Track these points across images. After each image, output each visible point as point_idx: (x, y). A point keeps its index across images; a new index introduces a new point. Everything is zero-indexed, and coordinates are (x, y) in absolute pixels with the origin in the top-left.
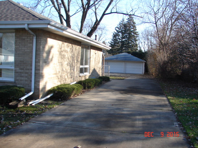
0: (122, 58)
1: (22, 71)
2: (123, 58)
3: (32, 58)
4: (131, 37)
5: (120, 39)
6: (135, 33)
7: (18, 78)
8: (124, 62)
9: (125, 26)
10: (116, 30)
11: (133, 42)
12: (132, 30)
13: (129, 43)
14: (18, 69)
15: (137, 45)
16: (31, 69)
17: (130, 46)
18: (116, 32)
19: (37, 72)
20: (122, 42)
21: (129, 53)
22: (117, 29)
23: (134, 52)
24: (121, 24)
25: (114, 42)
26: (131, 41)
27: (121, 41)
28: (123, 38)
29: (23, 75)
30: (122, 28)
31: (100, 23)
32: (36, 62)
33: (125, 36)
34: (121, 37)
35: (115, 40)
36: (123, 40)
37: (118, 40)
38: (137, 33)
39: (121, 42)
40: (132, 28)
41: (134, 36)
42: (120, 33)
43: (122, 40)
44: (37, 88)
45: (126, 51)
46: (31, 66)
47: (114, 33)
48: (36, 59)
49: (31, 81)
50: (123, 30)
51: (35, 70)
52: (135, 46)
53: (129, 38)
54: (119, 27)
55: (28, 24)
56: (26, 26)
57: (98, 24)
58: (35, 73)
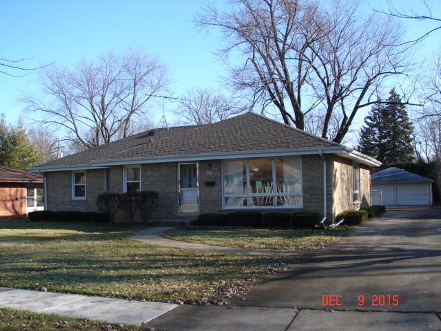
0: (388, 177)
1: (312, 197)
2: (391, 177)
3: (323, 183)
4: (398, 134)
5: (376, 141)
6: (407, 126)
7: (307, 205)
8: (393, 184)
9: (385, 113)
10: (366, 122)
11: (404, 144)
12: (400, 120)
13: (395, 147)
14: (307, 195)
15: (411, 149)
16: (323, 195)
17: (398, 151)
18: (367, 127)
19: (329, 196)
20: (380, 145)
21: (399, 166)
22: (368, 121)
23: (408, 164)
24: (376, 110)
25: (365, 146)
26: (400, 142)
27: (377, 143)
28: (381, 138)
29: (313, 201)
30: (379, 117)
31: (352, 122)
32: (327, 187)
33: (385, 133)
34: (378, 137)
35: (366, 142)
36: (383, 141)
37: (373, 142)
38: (410, 126)
39: (378, 145)
40: (399, 117)
41: (405, 132)
42: (375, 129)
43: (380, 142)
44: (330, 214)
45: (393, 163)
46: (323, 191)
47: (363, 128)
48: (327, 183)
49: (323, 206)
50: (380, 123)
51: (327, 194)
52: (408, 153)
53: (394, 138)
54: (372, 116)
55: (322, 150)
56: (320, 153)
57: (349, 123)
58: (327, 198)
